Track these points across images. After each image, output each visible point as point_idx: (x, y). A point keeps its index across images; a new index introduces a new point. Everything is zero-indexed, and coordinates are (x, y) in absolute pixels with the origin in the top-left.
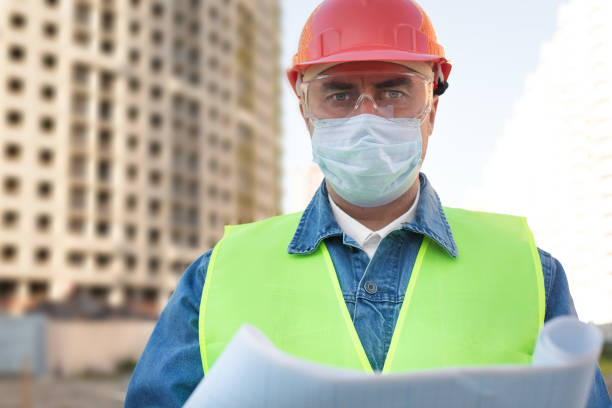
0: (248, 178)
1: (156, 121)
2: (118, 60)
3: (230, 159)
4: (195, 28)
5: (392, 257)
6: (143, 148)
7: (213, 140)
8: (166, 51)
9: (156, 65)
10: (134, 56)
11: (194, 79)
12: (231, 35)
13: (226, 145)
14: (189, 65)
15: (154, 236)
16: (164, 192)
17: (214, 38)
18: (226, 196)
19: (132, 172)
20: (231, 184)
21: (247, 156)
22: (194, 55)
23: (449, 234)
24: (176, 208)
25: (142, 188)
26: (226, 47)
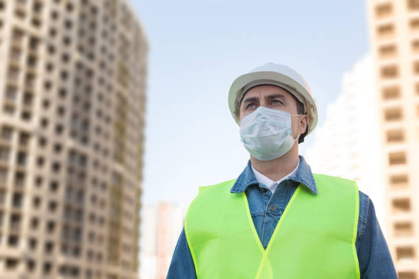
0: (117, 210)
1: (56, 167)
2: (33, 125)
3: (105, 195)
4: (87, 106)
5: (284, 194)
6: (46, 186)
7: (95, 182)
8: (66, 120)
9: (59, 129)
10: (44, 123)
11: (85, 140)
12: (112, 113)
13: (104, 186)
14: (82, 131)
15: (49, 247)
16: (58, 216)
17: (99, 114)
18: (102, 221)
19: (37, 202)
20: (105, 213)
21: (118, 194)
22: (86, 124)
23: (314, 184)
24: (66, 228)
25: (43, 213)
26: (108, 120)
